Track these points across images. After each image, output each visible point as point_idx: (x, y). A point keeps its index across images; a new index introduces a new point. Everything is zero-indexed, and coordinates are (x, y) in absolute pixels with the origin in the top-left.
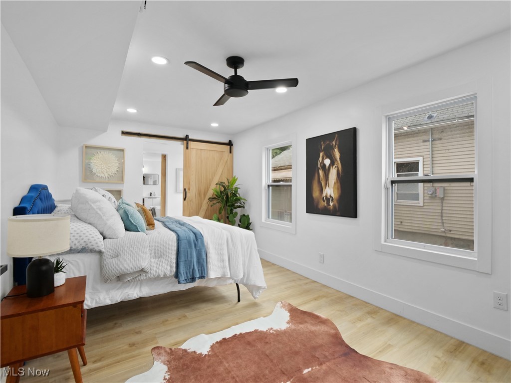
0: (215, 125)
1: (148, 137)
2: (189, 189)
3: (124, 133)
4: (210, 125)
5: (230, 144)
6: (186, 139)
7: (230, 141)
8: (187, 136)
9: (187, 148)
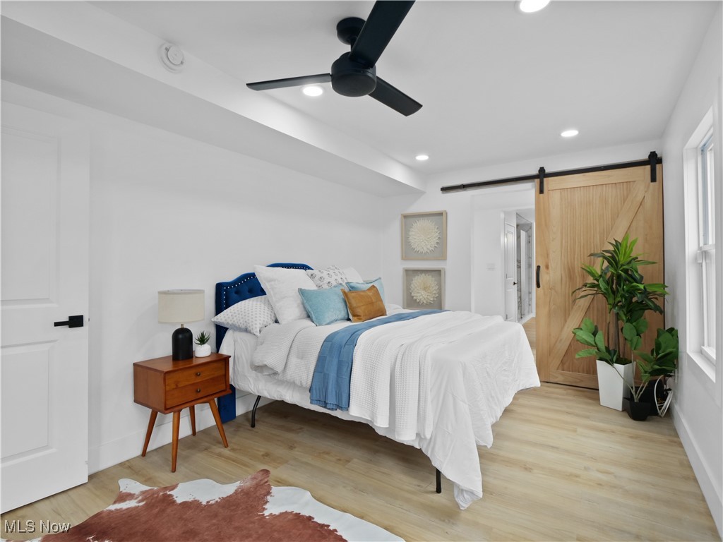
0: (570, 133)
1: (477, 188)
2: (547, 267)
3: (444, 189)
4: (560, 135)
5: (654, 160)
6: (542, 174)
7: (653, 155)
8: (542, 170)
9: (541, 191)
